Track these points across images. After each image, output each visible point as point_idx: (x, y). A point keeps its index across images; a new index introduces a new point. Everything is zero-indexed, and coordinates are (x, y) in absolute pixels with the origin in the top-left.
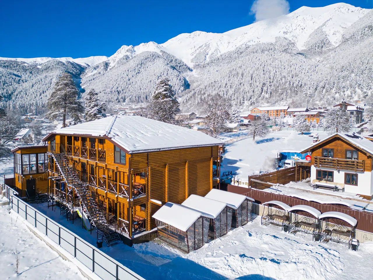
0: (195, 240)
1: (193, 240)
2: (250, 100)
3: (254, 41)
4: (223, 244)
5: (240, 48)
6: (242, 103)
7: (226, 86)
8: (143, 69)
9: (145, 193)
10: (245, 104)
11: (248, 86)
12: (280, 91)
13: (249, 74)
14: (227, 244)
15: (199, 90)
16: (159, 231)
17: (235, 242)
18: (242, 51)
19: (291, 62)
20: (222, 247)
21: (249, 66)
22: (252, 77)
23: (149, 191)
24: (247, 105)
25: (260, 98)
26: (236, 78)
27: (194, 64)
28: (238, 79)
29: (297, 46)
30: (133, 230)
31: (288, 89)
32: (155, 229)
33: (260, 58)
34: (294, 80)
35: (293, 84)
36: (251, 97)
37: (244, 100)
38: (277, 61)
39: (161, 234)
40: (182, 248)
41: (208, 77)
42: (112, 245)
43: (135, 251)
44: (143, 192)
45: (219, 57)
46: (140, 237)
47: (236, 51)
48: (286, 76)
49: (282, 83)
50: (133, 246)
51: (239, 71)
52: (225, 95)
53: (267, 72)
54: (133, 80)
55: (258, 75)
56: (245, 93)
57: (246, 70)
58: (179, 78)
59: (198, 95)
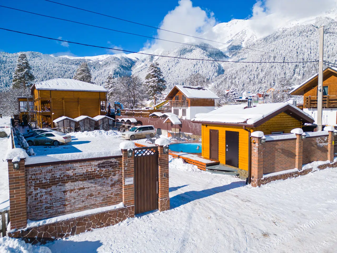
7: (257, 70)
11: (280, 68)
13: (281, 57)
23: (52, 110)
25: (292, 80)
38: (312, 42)
44: (49, 110)
51: (271, 54)
52: (256, 78)
53: (301, 54)
54: (173, 69)
55: (291, 57)
56: (276, 76)
57: (278, 53)
58: (214, 65)
59: (229, 79)
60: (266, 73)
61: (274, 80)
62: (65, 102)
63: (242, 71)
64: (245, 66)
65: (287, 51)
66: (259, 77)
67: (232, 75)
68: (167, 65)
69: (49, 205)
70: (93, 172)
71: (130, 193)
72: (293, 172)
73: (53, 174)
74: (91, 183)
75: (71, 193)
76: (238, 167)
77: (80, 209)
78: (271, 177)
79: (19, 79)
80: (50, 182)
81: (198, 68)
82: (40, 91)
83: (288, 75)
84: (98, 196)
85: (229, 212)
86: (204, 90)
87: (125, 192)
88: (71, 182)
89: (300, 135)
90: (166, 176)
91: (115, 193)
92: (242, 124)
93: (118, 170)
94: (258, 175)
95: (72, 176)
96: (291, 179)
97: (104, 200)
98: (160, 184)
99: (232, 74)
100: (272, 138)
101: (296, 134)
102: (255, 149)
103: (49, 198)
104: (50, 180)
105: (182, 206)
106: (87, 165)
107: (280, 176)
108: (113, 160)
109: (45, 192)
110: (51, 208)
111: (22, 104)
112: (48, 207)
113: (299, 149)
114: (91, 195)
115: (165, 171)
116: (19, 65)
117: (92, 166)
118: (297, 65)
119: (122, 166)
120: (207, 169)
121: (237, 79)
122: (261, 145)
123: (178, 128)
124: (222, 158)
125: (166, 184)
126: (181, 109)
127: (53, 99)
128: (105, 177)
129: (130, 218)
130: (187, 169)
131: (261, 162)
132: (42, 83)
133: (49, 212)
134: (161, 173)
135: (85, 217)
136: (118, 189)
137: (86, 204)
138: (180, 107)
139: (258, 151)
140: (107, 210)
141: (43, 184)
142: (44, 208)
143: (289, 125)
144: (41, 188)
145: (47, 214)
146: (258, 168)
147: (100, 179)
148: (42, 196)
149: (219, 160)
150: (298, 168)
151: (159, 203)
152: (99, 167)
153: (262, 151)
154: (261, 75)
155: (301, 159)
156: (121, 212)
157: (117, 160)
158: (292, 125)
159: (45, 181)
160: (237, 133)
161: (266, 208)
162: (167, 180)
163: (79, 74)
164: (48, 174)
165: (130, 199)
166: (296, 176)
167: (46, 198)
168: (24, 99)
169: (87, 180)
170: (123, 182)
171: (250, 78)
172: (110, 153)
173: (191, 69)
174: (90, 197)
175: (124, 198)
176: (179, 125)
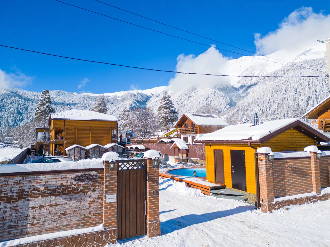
7: (269, 102)
8: (193, 93)
11: (292, 100)
13: (293, 89)
21: (293, 81)
22: (296, 92)
23: (65, 138)
26: (279, 94)
28: (282, 94)
44: (62, 139)
51: (282, 87)
52: (268, 110)
53: (313, 86)
54: (185, 103)
55: (303, 89)
56: (289, 107)
57: (290, 85)
58: (225, 98)
59: (241, 111)
60: (278, 105)
61: (287, 112)
62: (78, 131)
63: (254, 103)
64: (256, 99)
65: (298, 84)
66: (272, 109)
67: (244, 108)
68: (179, 99)
69: (13, 223)
70: (68, 185)
71: (112, 212)
72: (311, 197)
73: (21, 187)
74: (66, 199)
75: (40, 210)
76: (245, 190)
77: (51, 230)
78: (284, 201)
79: (41, 113)
80: (17, 196)
81: (209, 101)
82: (56, 120)
83: (302, 106)
84: (73, 215)
85: (231, 241)
86: (214, 117)
87: (105, 211)
88: (42, 197)
89: (315, 153)
90: (156, 194)
91: (94, 212)
92: (247, 140)
93: (99, 185)
94: (268, 199)
95: (44, 190)
96: (309, 204)
97: (80, 221)
98: (148, 203)
99: (244, 106)
100: (282, 156)
101: (310, 152)
102: (262, 168)
103: (14, 214)
104: (17, 193)
105: (175, 232)
106: (62, 177)
107: (295, 200)
108: (93, 173)
109: (10, 207)
110: (15, 227)
111: (39, 134)
112: (11, 226)
113: (315, 169)
114: (65, 214)
115: (155, 188)
116: (42, 100)
117: (67, 179)
118: (310, 97)
119: (103, 180)
120: (211, 194)
121: (249, 111)
122: (270, 163)
123: (185, 153)
124: (228, 181)
125: (156, 204)
126: (191, 137)
127: (66, 128)
128: (82, 192)
129: (111, 244)
130: (189, 193)
131: (271, 182)
132: (58, 114)
133: (13, 232)
134: (149, 191)
135: (55, 240)
136: (97, 208)
137: (58, 225)
138: (189, 135)
139: (266, 170)
140: (82, 233)
141: (8, 197)
142: (6, 227)
143: (302, 144)
144: (5, 203)
145: (10, 234)
146: (267, 190)
147: (77, 195)
148: (6, 211)
149: (225, 184)
150: (317, 191)
151: (148, 226)
152: (75, 180)
153: (271, 170)
154: (274, 107)
155: (319, 181)
156: (100, 236)
157: (98, 173)
158: (306, 144)
159: (11, 194)
160: (243, 152)
161: (277, 236)
162: (157, 199)
163: (96, 108)
164: (15, 186)
165: (112, 220)
166: (315, 202)
167: (10, 215)
168: (41, 130)
169: (61, 195)
170: (104, 199)
171: (262, 110)
172: (89, 165)
173: (203, 102)
174: (63, 216)
175: (105, 218)
176: (186, 150)
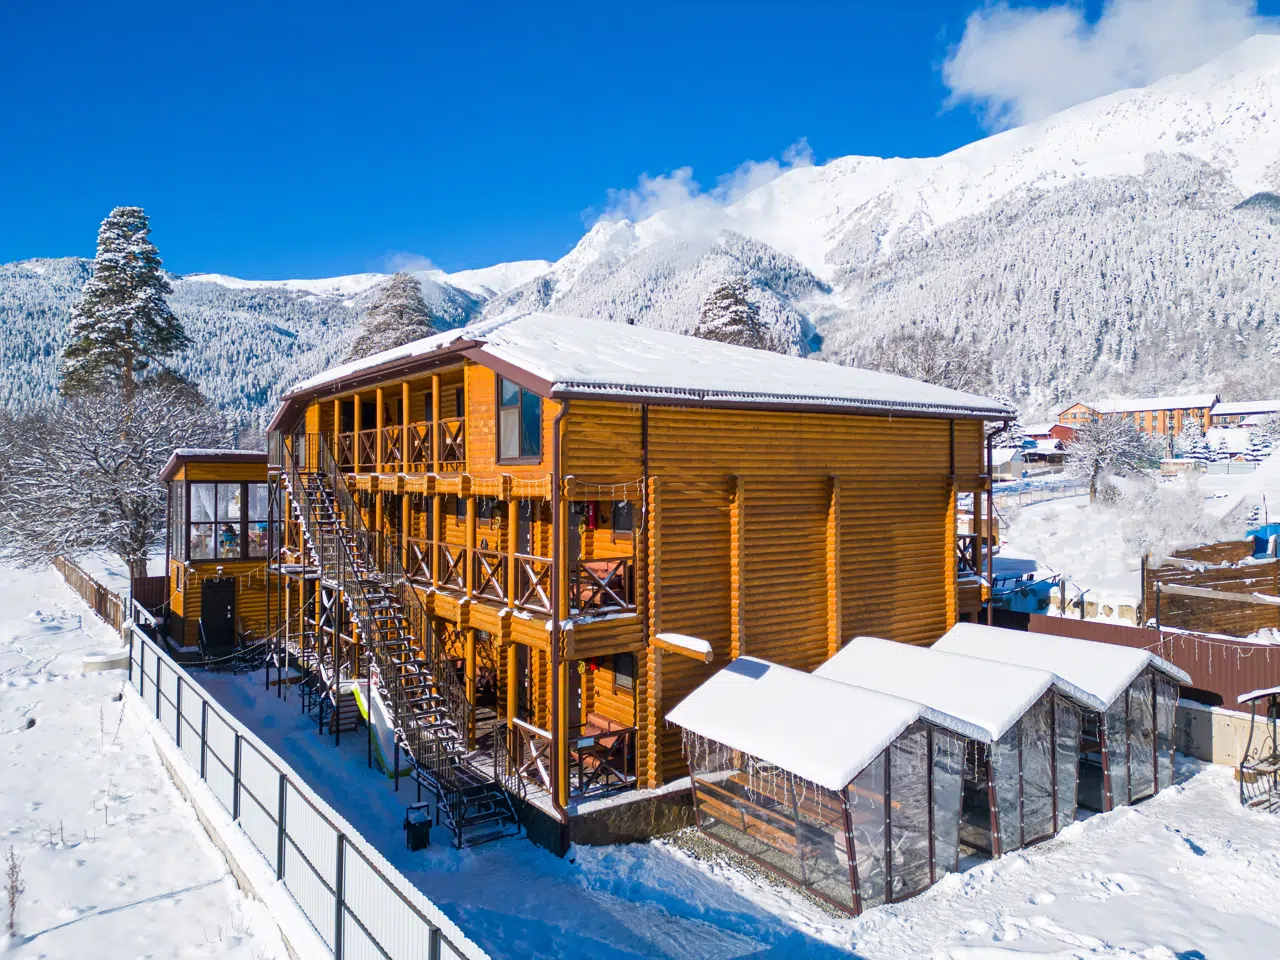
0: (888, 844)
1: (879, 850)
2: (1050, 381)
3: (1059, 175)
4: (1045, 884)
5: (1007, 203)
6: (1019, 396)
7: (958, 337)
8: (661, 294)
9: (632, 600)
10: (1030, 400)
11: (1043, 332)
12: (1172, 345)
13: (1044, 291)
14: (1069, 884)
15: (857, 353)
16: (700, 795)
17: (1119, 877)
18: (1015, 211)
19: (1215, 240)
20: (1045, 899)
21: (1044, 260)
22: (1057, 300)
23: (652, 594)
24: (1040, 400)
25: (1092, 374)
26: (994, 307)
27: (838, 267)
28: (1003, 309)
29: (1236, 182)
30: (575, 781)
31: (1204, 339)
32: (684, 783)
33: (1087, 230)
34: (1229, 304)
35: (1226, 320)
36: (1057, 370)
37: (1027, 386)
38: (1155, 238)
39: (710, 806)
40: (821, 884)
41: (888, 309)
42: (473, 843)
43: (581, 877)
44: (623, 598)
45: (929, 237)
46: (608, 811)
47: (993, 214)
48: (1197, 291)
49: (1178, 316)
50: (569, 855)
51: (1004, 281)
55: (1083, 293)
57: (1032, 276)
58: (784, 318)
60: (991, 349)
61: (1024, 376)
64: (907, 323)
79: (104, 342)
111: (204, 502)
